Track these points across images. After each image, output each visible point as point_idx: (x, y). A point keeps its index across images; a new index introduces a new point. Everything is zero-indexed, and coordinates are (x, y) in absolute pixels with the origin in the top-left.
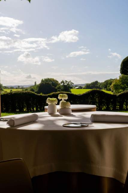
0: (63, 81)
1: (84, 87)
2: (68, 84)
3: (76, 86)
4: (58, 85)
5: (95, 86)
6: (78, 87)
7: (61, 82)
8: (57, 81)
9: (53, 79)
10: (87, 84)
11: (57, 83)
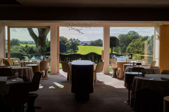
0: (71, 39)
1: (89, 44)
2: (75, 42)
3: (83, 43)
4: (67, 42)
5: (98, 44)
6: (84, 44)
7: (70, 40)
8: (67, 39)
9: (63, 37)
10: (92, 41)
11: (66, 40)
